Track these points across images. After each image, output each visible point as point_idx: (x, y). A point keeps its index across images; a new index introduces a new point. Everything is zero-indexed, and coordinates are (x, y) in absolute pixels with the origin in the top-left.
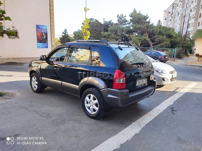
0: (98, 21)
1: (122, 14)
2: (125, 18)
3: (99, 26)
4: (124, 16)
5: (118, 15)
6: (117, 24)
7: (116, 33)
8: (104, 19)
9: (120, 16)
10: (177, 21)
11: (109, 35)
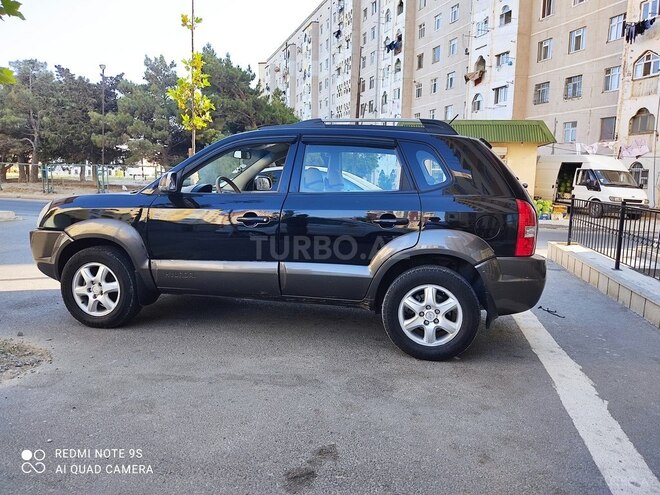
0: (72, 72)
1: (162, 57)
2: (173, 69)
3: (76, 90)
4: (168, 65)
5: (147, 59)
6: (145, 88)
7: (147, 117)
8: (103, 67)
9: (153, 61)
10: (304, 97)
11: (123, 125)
